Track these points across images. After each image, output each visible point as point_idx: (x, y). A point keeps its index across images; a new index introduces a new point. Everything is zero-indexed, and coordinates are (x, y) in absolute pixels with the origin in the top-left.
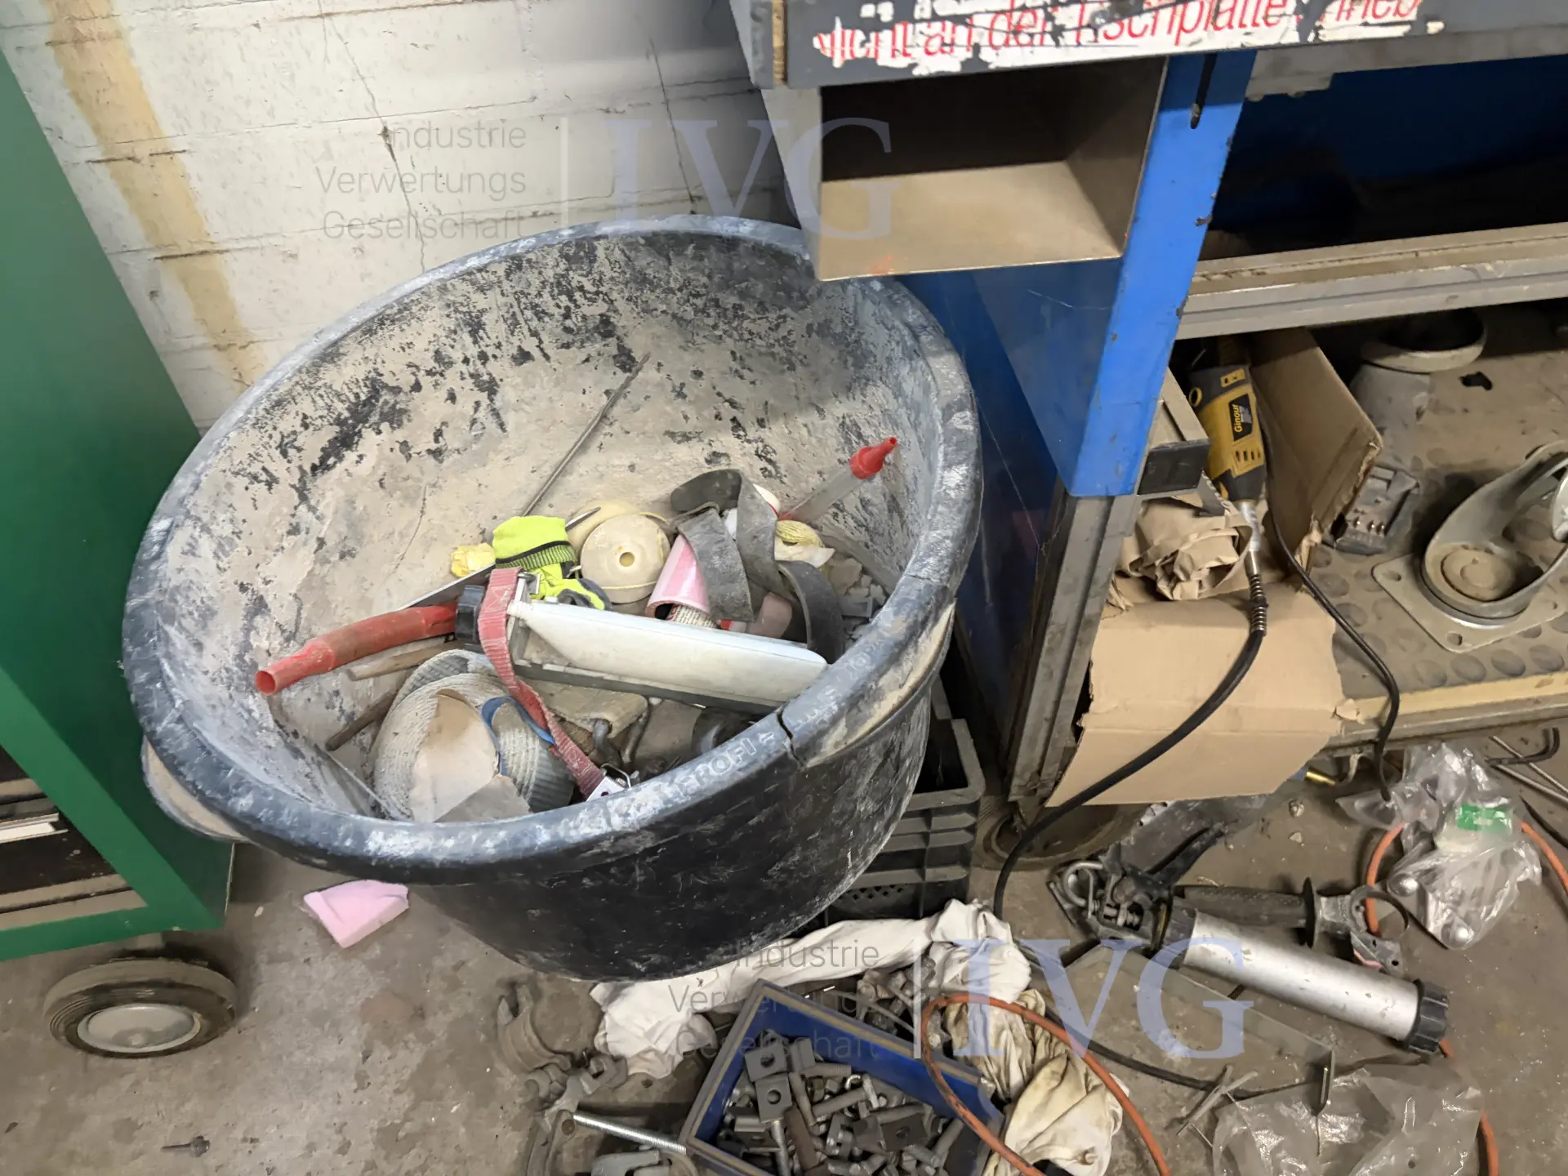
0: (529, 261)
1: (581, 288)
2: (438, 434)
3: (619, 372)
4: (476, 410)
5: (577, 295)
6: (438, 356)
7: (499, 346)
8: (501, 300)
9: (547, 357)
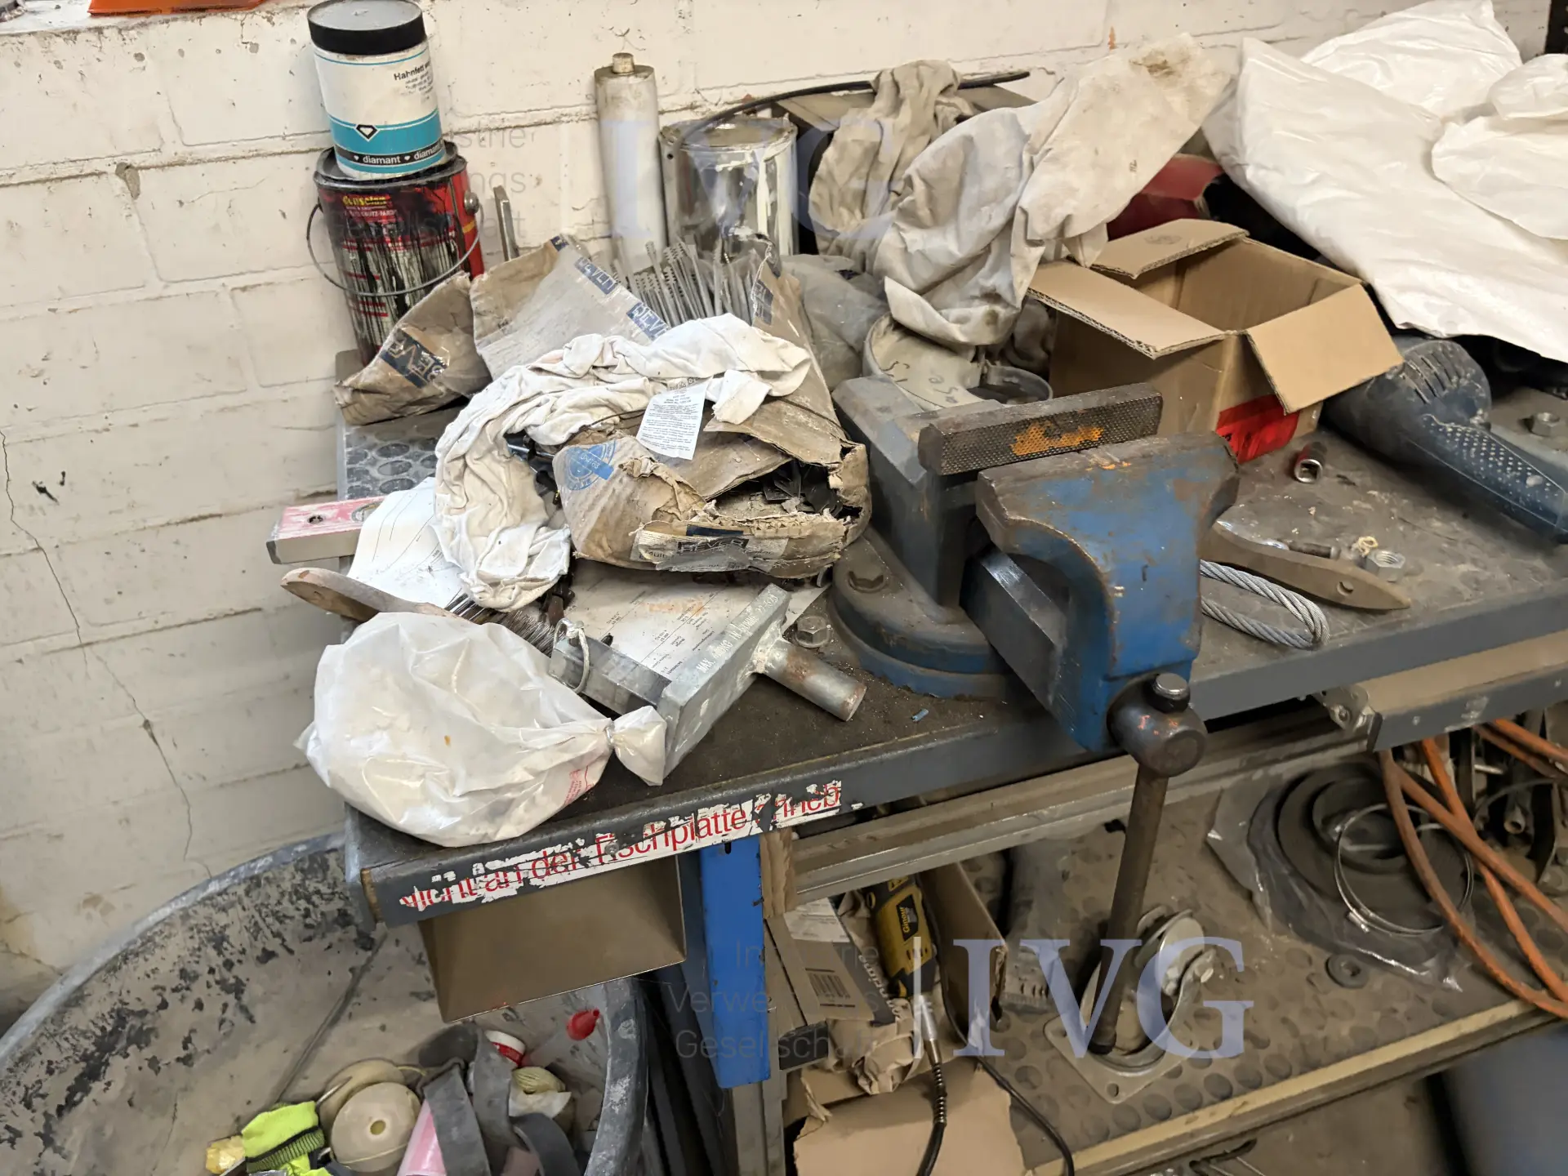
0: (267, 879)
2: (187, 1042)
3: (361, 952)
4: (224, 1012)
5: (315, 898)
6: (183, 974)
7: (243, 952)
8: (242, 914)
9: (291, 952)
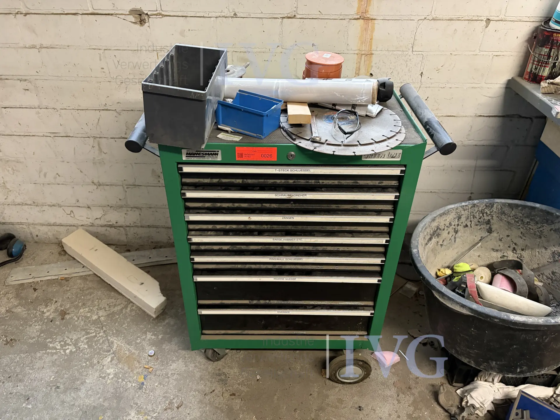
0: (477, 205)
1: (486, 213)
2: (443, 241)
3: (487, 233)
4: (452, 236)
5: (485, 215)
6: (450, 223)
7: (462, 223)
8: (467, 213)
9: (471, 227)
